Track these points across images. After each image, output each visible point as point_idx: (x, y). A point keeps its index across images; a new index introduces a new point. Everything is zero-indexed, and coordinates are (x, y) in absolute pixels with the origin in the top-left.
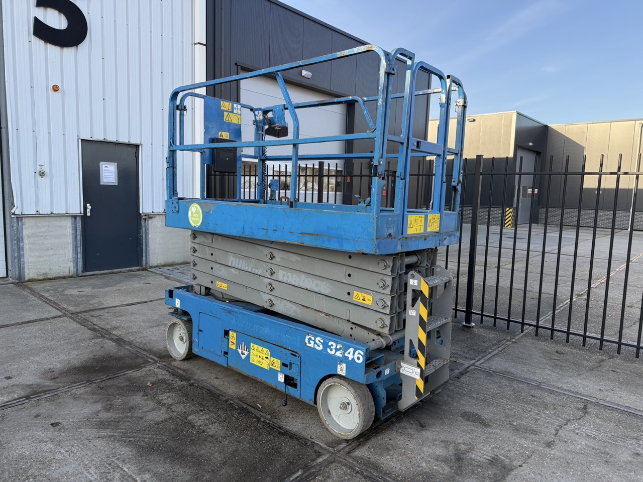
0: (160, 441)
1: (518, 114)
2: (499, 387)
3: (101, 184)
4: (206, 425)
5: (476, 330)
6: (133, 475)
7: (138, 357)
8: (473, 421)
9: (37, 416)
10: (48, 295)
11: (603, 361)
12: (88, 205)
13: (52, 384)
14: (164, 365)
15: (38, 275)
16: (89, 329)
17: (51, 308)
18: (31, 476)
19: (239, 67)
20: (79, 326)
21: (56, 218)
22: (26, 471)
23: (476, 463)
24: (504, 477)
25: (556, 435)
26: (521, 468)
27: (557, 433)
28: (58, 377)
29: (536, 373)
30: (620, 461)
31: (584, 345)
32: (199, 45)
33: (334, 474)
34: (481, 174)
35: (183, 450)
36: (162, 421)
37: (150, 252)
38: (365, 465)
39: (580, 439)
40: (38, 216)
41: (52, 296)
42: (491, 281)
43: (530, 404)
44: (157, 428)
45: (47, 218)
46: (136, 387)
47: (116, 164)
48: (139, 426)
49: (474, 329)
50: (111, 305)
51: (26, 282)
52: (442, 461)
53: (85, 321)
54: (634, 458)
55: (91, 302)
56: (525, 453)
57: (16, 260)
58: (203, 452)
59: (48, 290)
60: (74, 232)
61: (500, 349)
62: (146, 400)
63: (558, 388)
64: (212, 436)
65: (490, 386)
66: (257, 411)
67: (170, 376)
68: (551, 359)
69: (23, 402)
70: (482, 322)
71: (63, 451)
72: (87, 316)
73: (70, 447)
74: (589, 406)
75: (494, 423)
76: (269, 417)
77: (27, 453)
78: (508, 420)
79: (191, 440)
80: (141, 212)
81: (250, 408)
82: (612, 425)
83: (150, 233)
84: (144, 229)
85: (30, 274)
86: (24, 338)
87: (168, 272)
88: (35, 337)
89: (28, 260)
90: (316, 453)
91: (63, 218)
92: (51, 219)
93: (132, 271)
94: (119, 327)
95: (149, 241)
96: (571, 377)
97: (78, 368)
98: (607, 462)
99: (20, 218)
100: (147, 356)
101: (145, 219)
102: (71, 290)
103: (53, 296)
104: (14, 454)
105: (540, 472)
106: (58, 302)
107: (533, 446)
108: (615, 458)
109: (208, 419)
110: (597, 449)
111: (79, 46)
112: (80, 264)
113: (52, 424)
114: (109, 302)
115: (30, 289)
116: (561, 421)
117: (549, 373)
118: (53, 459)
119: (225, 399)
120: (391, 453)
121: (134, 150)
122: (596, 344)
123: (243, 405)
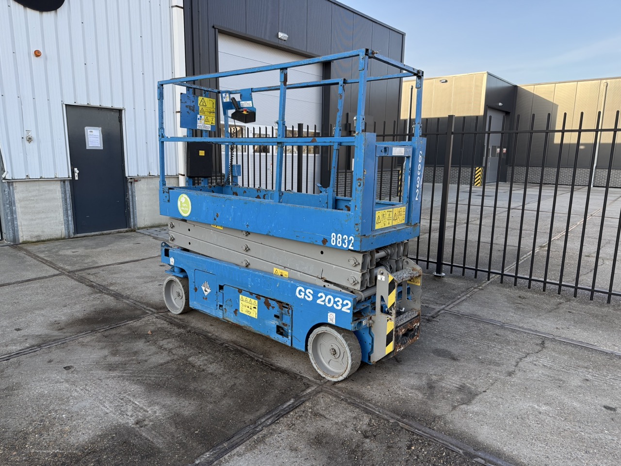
0: (165, 379)
1: (489, 74)
2: (467, 327)
3: (87, 148)
4: (205, 365)
5: (446, 279)
6: (144, 407)
7: (136, 309)
8: (443, 356)
9: (50, 361)
10: (44, 256)
11: (560, 304)
12: (76, 169)
13: (60, 334)
14: (162, 315)
15: (31, 237)
16: (87, 285)
17: (48, 268)
18: (53, 410)
19: (217, 30)
20: (77, 283)
21: (46, 183)
22: (47, 406)
23: (446, 391)
24: (470, 401)
25: (516, 366)
26: (485, 393)
27: (517, 365)
28: (64, 328)
29: (500, 315)
30: (571, 386)
31: (544, 290)
32: (176, 8)
33: (322, 401)
34: (452, 133)
35: (186, 386)
36: (165, 363)
37: (137, 214)
38: (349, 394)
39: (537, 369)
40: (28, 180)
41: (47, 257)
42: (460, 235)
43: (494, 341)
44: (161, 369)
45: (37, 182)
46: (137, 335)
47: (100, 128)
48: (145, 367)
49: (444, 279)
50: (105, 264)
51: (20, 244)
52: (416, 389)
53: (82, 278)
54: (584, 383)
55: (86, 261)
56: (489, 381)
57: (10, 224)
58: (204, 387)
59: (44, 251)
60: (63, 195)
61: (468, 295)
62: (148, 346)
63: (520, 327)
64: (212, 374)
65: (459, 327)
66: (250, 352)
67: (168, 324)
68: (514, 303)
69: (35, 350)
70: (451, 272)
71: (78, 389)
72: (83, 274)
73: (85, 386)
74: (546, 342)
75: (462, 358)
76: (262, 356)
77: (46, 392)
78: (474, 355)
79: (193, 378)
80: (127, 175)
81: (244, 350)
82: (566, 357)
83: (136, 196)
84: (130, 192)
85: (24, 237)
86: (27, 295)
87: (155, 233)
88: (37, 294)
89: (21, 223)
90: (305, 385)
91: (52, 182)
92: (41, 183)
93: (121, 232)
94: (115, 283)
95: (135, 204)
96: (531, 318)
97: (82, 320)
98: (560, 387)
99: (10, 183)
100: (145, 308)
101: (131, 182)
102: (65, 251)
103: (49, 256)
104: (35, 393)
105: (502, 396)
106: (53, 262)
107: (496, 375)
108: (567, 383)
109: (206, 360)
110: (551, 377)
111: (58, 10)
112: (72, 226)
113: (64, 368)
114: (103, 261)
115: (26, 250)
116: (521, 355)
117: (512, 314)
118: (70, 396)
119: (220, 342)
120: (371, 383)
121: (117, 114)
122: (554, 289)
123: (238, 347)
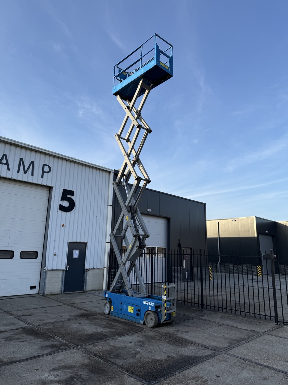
1: (256, 217)
2: (200, 321)
3: (73, 258)
4: (117, 325)
6: (102, 330)
9: (74, 322)
12: (68, 266)
14: (102, 315)
16: (75, 308)
17: (60, 303)
23: (182, 331)
26: (192, 332)
27: (207, 328)
28: (74, 317)
29: (214, 320)
31: (236, 313)
32: (110, 206)
35: (112, 327)
36: (106, 324)
37: (87, 285)
38: (156, 331)
39: (213, 329)
40: (52, 270)
43: (206, 324)
45: (55, 271)
46: (96, 319)
47: (78, 250)
48: (100, 324)
49: (204, 311)
50: (78, 302)
51: (45, 295)
52: (174, 331)
53: (73, 306)
55: (72, 301)
56: (196, 330)
57: (43, 287)
59: (55, 298)
60: (62, 276)
62: (100, 321)
69: (69, 320)
70: (206, 308)
73: (86, 326)
75: (192, 327)
77: (77, 327)
80: (85, 268)
83: (87, 277)
84: (85, 275)
85: (47, 292)
87: (93, 293)
89: (47, 287)
91: (59, 271)
92: (56, 271)
93: (80, 292)
94: (84, 307)
95: (87, 280)
96: (224, 321)
99: (46, 271)
100: (96, 314)
101: (86, 271)
103: (58, 299)
104: (74, 327)
105: (197, 333)
107: (199, 330)
111: (72, 211)
112: (63, 289)
113: (79, 323)
116: (211, 327)
118: (83, 327)
121: (85, 245)
122: (239, 313)
123: (126, 322)
